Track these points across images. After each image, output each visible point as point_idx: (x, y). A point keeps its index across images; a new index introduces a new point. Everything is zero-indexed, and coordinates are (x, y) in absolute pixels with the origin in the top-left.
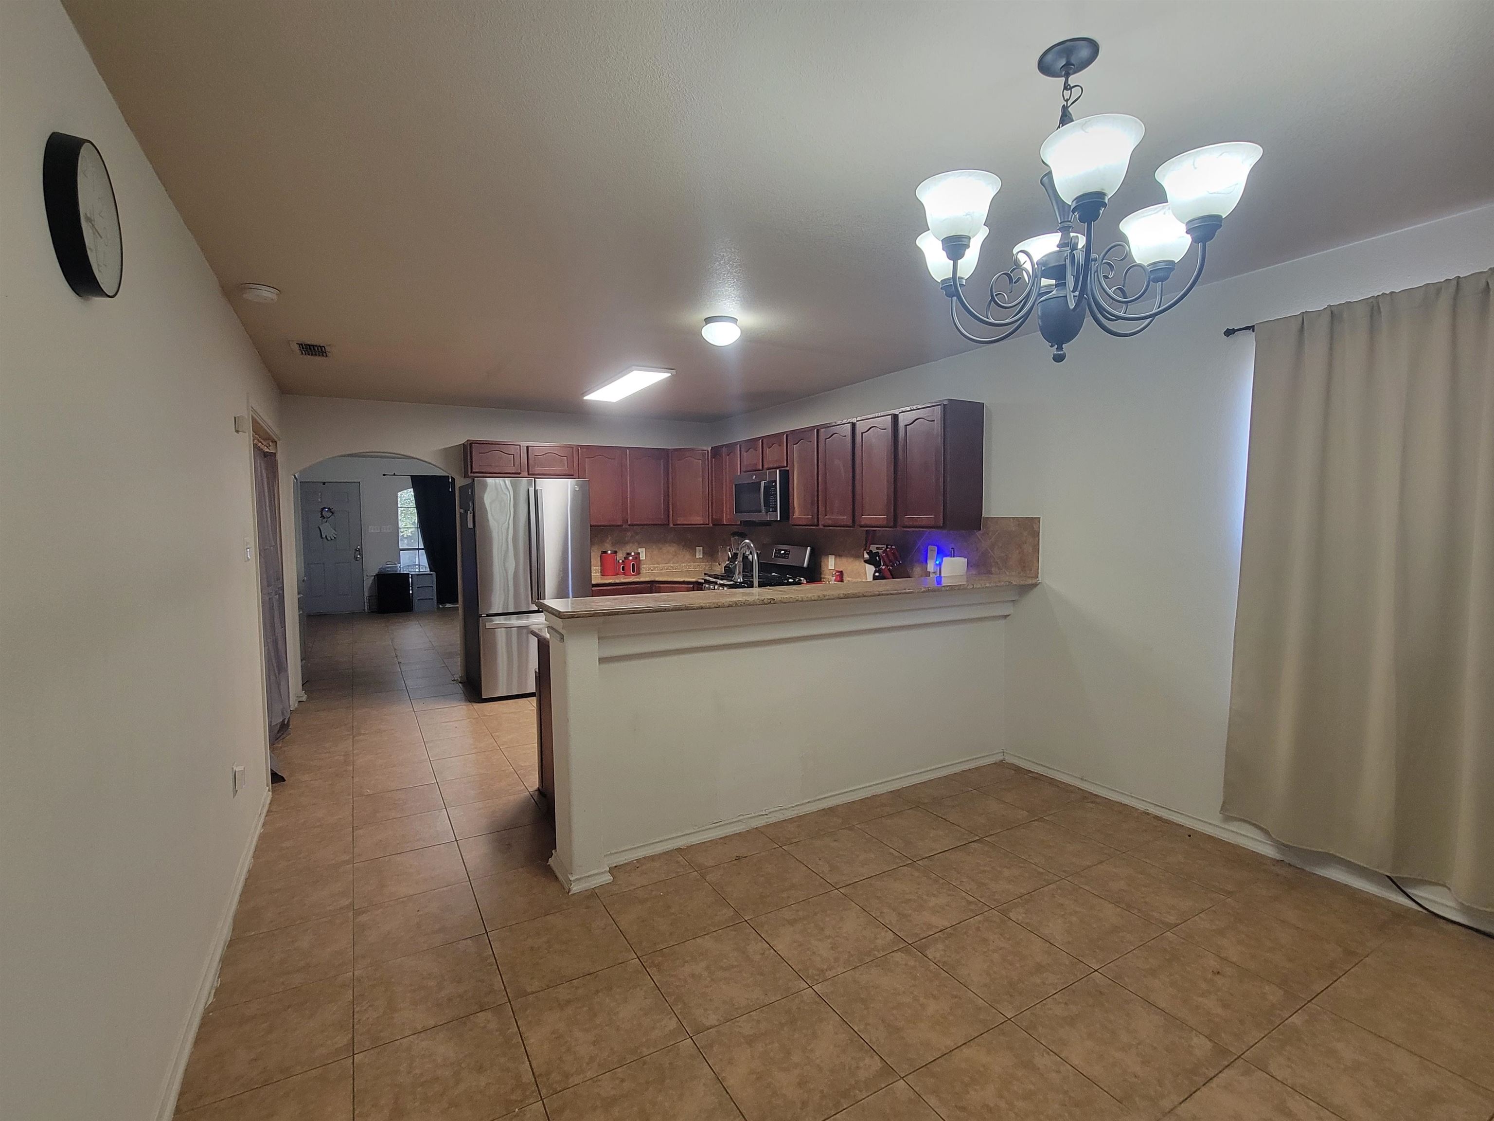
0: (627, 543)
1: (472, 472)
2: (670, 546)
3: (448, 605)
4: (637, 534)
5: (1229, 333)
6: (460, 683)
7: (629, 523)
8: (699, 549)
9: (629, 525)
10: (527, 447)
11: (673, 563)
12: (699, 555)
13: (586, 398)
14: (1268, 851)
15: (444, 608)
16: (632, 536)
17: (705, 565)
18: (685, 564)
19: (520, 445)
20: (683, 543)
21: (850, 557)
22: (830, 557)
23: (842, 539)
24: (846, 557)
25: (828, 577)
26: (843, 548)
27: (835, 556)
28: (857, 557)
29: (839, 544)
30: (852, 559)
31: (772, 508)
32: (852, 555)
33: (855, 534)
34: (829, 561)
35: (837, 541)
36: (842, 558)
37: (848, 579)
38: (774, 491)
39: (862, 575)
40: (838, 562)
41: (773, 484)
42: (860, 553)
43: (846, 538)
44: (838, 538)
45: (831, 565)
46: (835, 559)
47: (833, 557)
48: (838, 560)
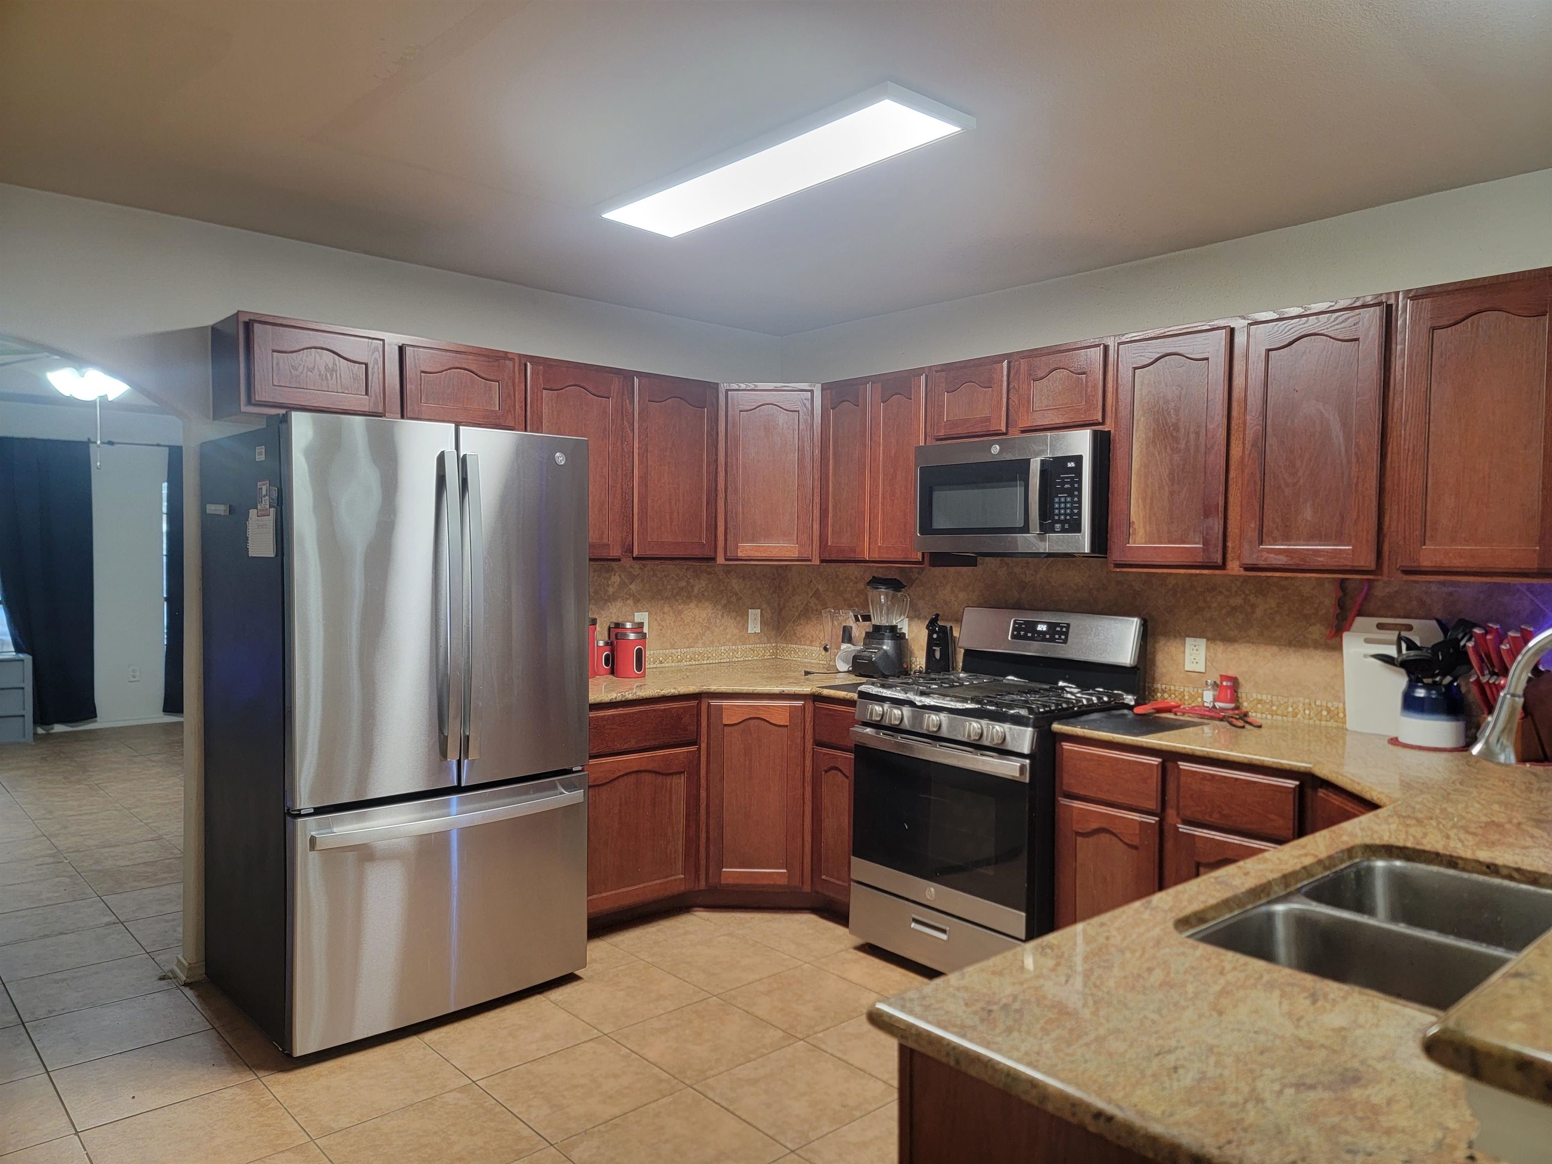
0: (612, 599)
1: (249, 402)
2: (697, 606)
3: (58, 728)
4: (633, 578)
6: (185, 985)
7: (636, 553)
8: (754, 615)
9: (634, 559)
10: (401, 349)
11: (704, 645)
12: (754, 626)
13: (604, 216)
15: (48, 736)
16: (623, 585)
17: (764, 648)
18: (727, 648)
19: (383, 340)
20: (724, 601)
21: (1266, 644)
22: (1189, 641)
23: (1239, 601)
24: (1253, 643)
25: (1182, 690)
26: (1239, 622)
27: (1208, 640)
28: (1295, 646)
29: (1224, 611)
30: (1275, 649)
31: (1062, 522)
32: (1273, 641)
33: (1288, 589)
34: (1187, 651)
35: (1215, 605)
36: (1236, 646)
37: (1259, 697)
38: (1072, 482)
39: (1313, 688)
40: (1219, 655)
41: (1071, 465)
42: (1308, 636)
43: (1252, 598)
44: (1220, 598)
45: (1195, 661)
46: (1207, 648)
47: (1202, 643)
48: (1220, 649)
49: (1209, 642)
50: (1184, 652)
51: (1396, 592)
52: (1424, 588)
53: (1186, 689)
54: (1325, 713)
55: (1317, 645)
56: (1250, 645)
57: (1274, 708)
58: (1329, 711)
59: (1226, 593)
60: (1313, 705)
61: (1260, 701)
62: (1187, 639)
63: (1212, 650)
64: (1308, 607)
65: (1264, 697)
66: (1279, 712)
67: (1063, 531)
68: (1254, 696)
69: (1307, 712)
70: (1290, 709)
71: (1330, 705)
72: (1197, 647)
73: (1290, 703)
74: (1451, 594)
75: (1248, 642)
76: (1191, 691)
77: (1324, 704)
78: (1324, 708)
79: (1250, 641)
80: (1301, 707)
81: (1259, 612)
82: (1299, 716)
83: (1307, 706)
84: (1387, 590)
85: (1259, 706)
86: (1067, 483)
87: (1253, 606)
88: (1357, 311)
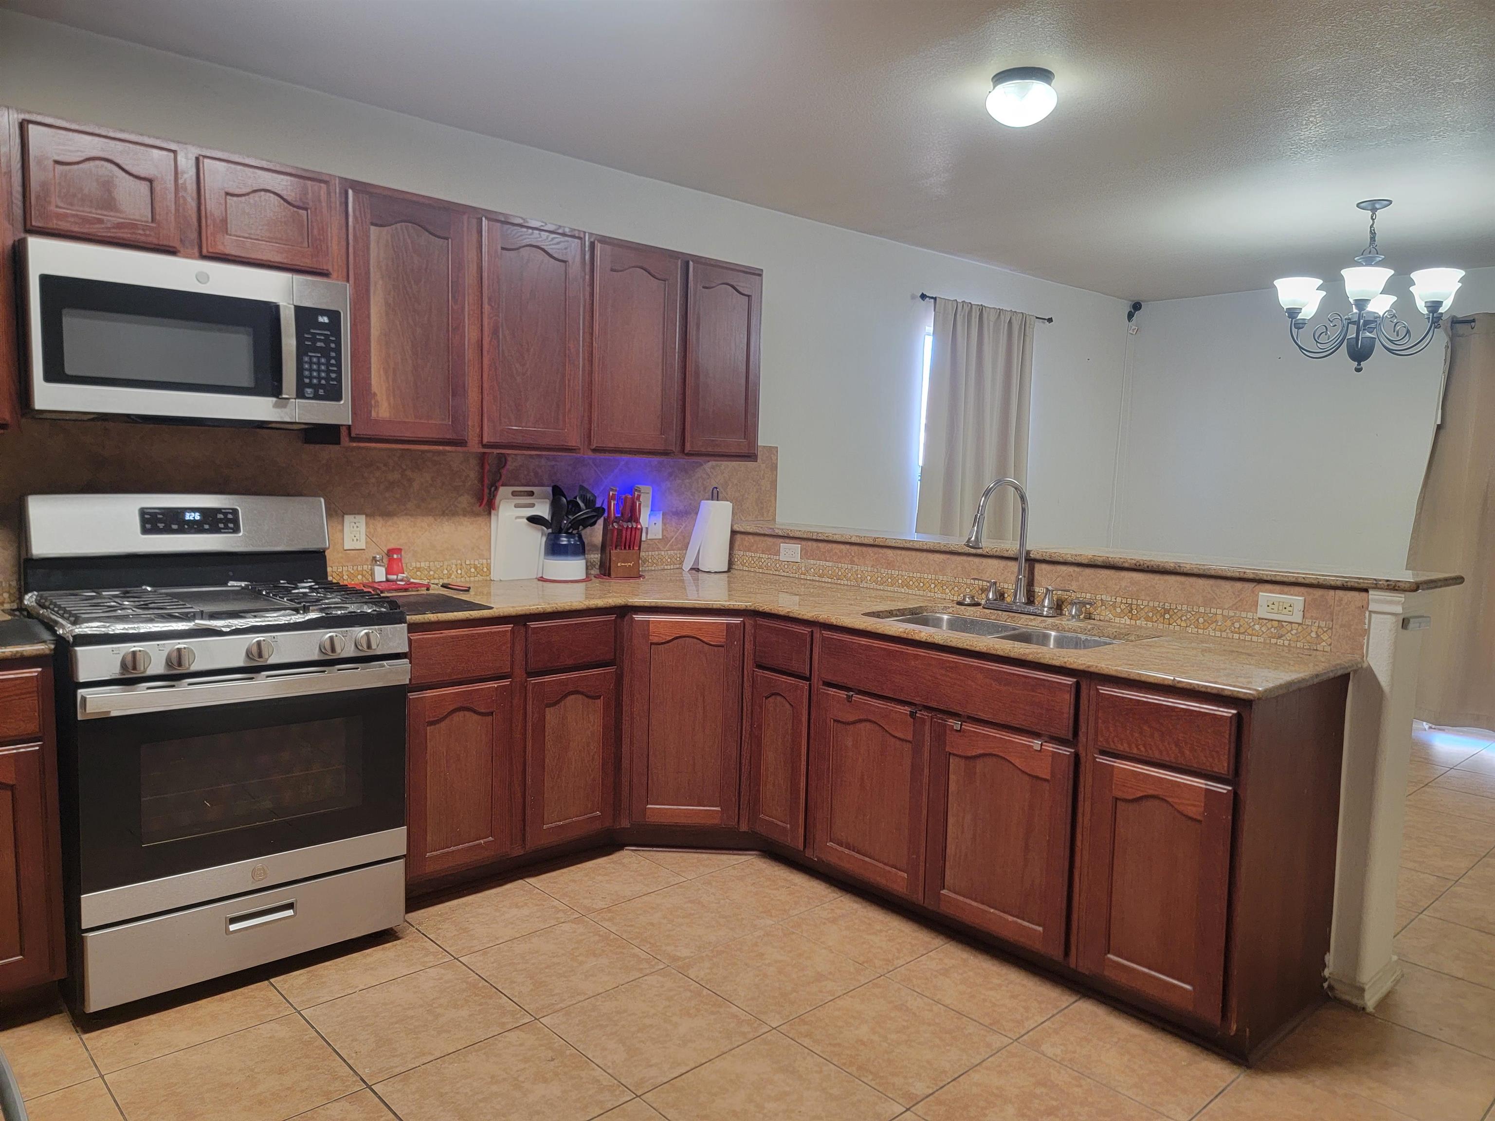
5: (923, 297)
21: (423, 516)
22: (348, 519)
23: (396, 476)
24: (412, 515)
25: (341, 570)
26: (398, 496)
27: (367, 515)
28: (447, 515)
29: (382, 487)
30: (431, 519)
31: (316, 388)
32: (429, 512)
33: (440, 464)
34: (346, 530)
35: (373, 480)
36: (396, 519)
37: (418, 565)
38: (327, 340)
39: (463, 550)
40: (379, 530)
41: (324, 319)
42: (459, 505)
43: (409, 473)
44: (378, 474)
45: (355, 539)
46: (367, 524)
47: (362, 519)
48: (379, 523)
49: (368, 518)
50: (342, 531)
51: (521, 465)
52: (537, 463)
53: (345, 569)
54: (473, 570)
55: (465, 513)
56: (409, 517)
57: (432, 573)
58: (476, 568)
59: (384, 468)
60: (464, 565)
61: (418, 569)
62: (346, 517)
63: (371, 526)
64: (457, 480)
65: (423, 565)
66: (436, 576)
67: (316, 397)
68: (414, 565)
69: (459, 572)
70: (445, 572)
71: (476, 563)
72: (357, 524)
73: (445, 567)
74: (553, 467)
75: (406, 514)
76: (351, 570)
77: (472, 563)
78: (472, 566)
79: (408, 513)
80: (454, 569)
81: (416, 485)
82: (453, 576)
83: (459, 566)
84: (515, 464)
85: (418, 573)
86: (320, 340)
87: (410, 480)
88: (567, 238)
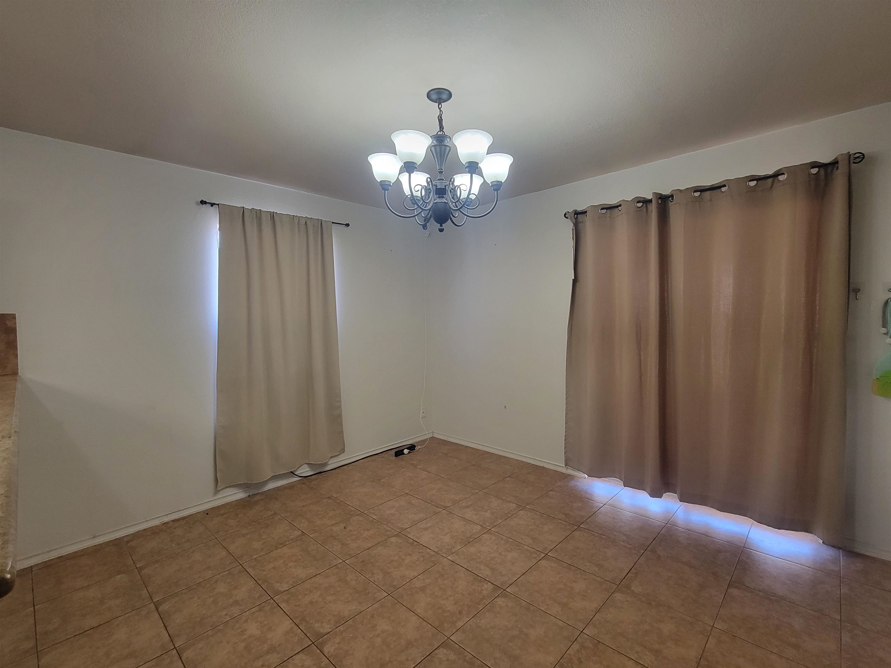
5: (203, 202)
14: (240, 496)
